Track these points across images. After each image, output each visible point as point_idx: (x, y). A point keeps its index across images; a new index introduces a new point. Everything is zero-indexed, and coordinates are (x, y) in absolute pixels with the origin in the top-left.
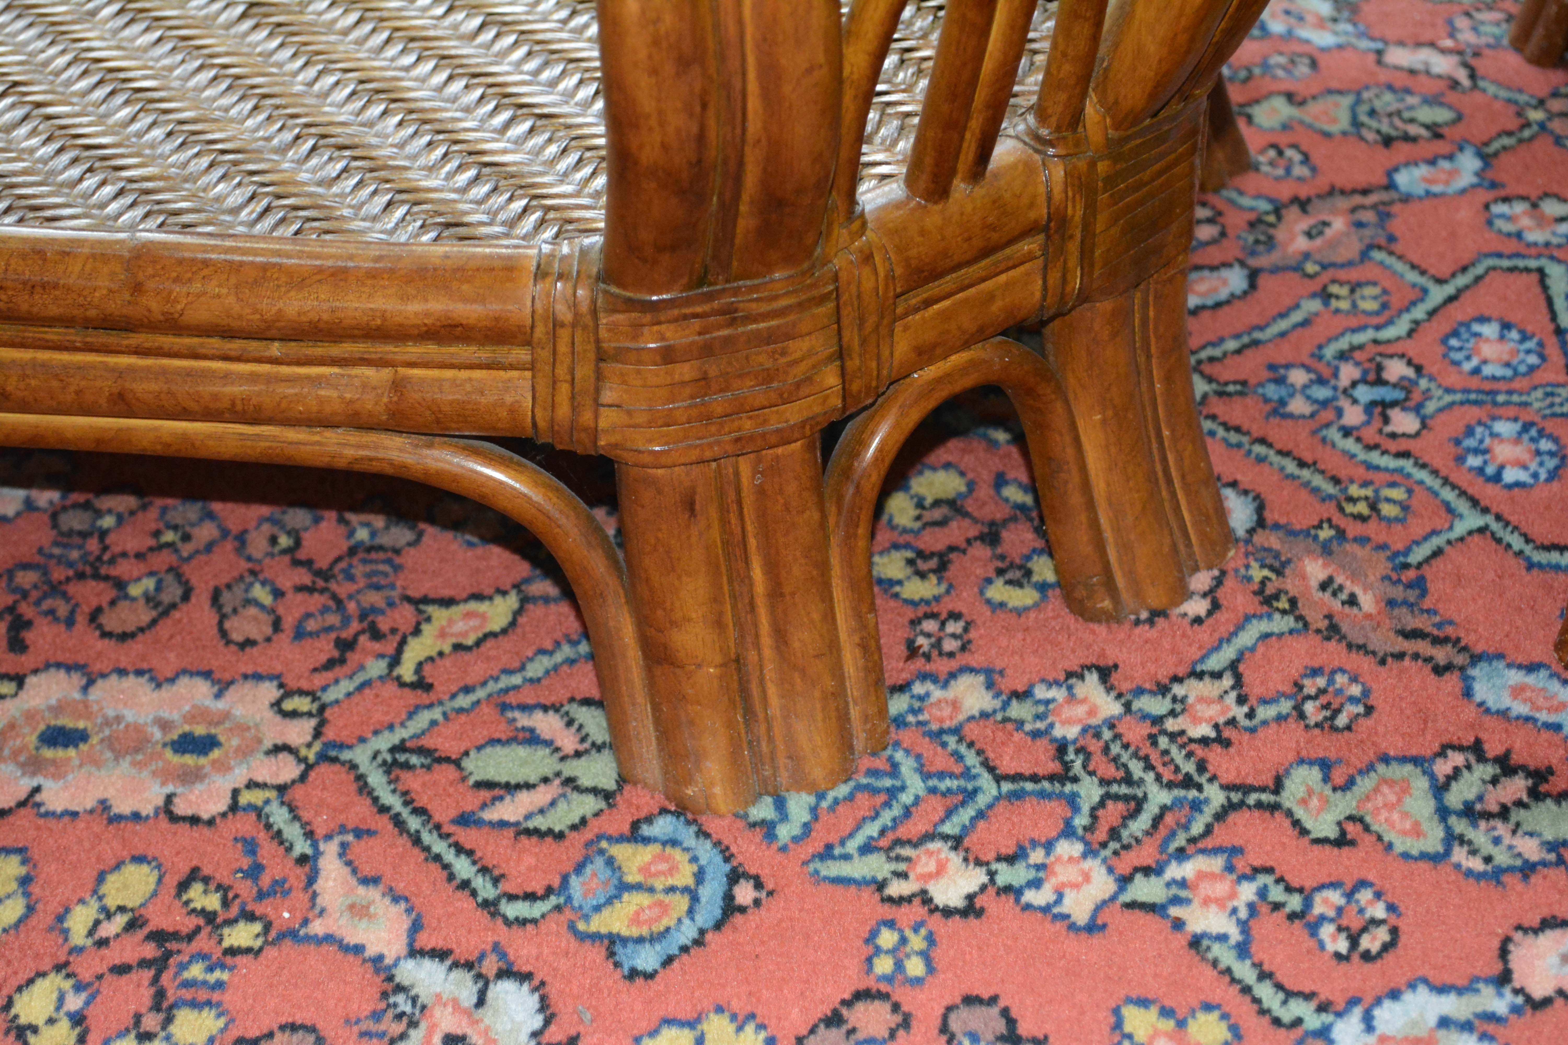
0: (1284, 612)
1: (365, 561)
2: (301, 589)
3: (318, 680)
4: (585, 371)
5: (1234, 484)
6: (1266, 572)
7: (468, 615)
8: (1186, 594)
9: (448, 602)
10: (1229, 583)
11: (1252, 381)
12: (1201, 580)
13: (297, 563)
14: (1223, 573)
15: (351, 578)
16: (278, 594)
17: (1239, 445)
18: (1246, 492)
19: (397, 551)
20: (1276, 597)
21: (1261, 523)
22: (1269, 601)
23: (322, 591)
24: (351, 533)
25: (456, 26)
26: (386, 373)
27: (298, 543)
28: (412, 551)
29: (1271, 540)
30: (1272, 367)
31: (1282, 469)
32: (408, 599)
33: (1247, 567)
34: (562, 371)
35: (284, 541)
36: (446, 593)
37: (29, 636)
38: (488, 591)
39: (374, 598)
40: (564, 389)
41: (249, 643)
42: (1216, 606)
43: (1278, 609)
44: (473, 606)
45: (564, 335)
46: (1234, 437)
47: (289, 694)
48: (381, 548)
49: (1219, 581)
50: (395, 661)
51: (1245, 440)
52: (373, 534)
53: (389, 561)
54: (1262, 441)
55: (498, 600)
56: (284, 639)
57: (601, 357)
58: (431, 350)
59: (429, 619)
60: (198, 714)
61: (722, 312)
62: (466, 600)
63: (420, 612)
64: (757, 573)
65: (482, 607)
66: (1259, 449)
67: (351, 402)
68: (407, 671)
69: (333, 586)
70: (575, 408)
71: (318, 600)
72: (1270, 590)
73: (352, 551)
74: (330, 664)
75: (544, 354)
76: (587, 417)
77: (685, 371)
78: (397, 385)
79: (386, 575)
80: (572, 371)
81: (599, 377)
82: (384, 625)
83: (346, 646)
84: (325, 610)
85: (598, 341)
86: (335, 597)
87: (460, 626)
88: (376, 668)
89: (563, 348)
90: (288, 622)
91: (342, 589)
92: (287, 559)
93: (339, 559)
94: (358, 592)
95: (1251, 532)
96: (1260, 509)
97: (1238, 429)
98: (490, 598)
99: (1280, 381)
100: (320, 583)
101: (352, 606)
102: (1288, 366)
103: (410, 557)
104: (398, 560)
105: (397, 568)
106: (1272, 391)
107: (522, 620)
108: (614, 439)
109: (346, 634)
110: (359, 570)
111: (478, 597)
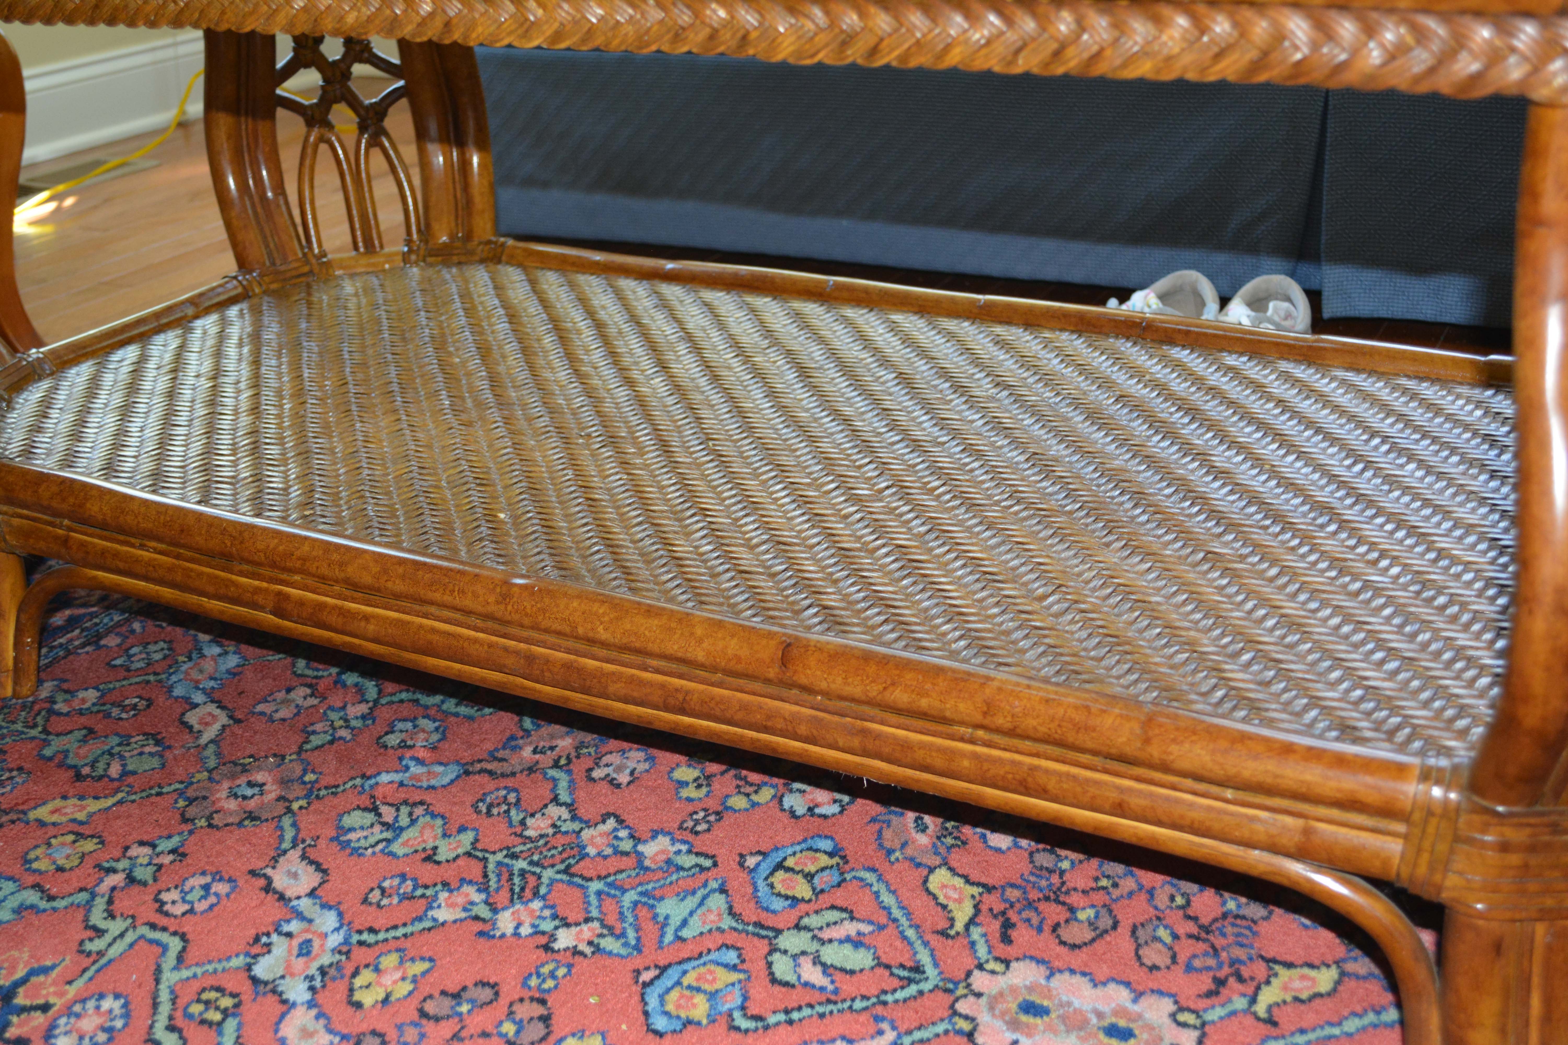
1: (1233, 925)
2: (1190, 936)
3: (1201, 1004)
4: (1442, 848)
7: (1303, 977)
9: (1289, 965)
13: (1189, 917)
15: (1224, 935)
16: (1175, 937)
19: (1254, 922)
23: (1205, 940)
24: (1224, 903)
25: (1345, 586)
26: (1300, 822)
27: (1188, 903)
28: (1265, 923)
32: (1262, 957)
34: (1427, 844)
35: (1179, 900)
36: (1289, 958)
37: (1014, 934)
38: (1317, 962)
39: (1239, 953)
40: (1425, 857)
41: (1154, 968)
44: (1306, 971)
45: (1434, 821)
47: (1181, 1009)
48: (1244, 917)
50: (1253, 1000)
52: (1239, 906)
53: (1249, 928)
55: (1324, 969)
56: (1179, 970)
57: (1457, 839)
58: (1335, 813)
59: (1276, 975)
60: (1120, 1012)
61: (1548, 825)
62: (1301, 966)
63: (1271, 969)
65: (1313, 973)
67: (1273, 836)
68: (1261, 1009)
69: (1211, 937)
70: (1430, 870)
71: (1201, 946)
73: (1225, 916)
74: (1210, 994)
75: (1417, 831)
76: (1438, 878)
77: (1515, 859)
78: (1307, 832)
79: (1247, 937)
80: (1433, 845)
81: (1452, 851)
82: (1245, 972)
83: (1220, 982)
84: (1206, 954)
85: (1456, 829)
86: (1213, 947)
87: (1297, 984)
88: (1240, 1003)
89: (1431, 829)
90: (1182, 958)
91: (1219, 942)
92: (1181, 912)
93: (1215, 920)
94: (1229, 945)
98: (1318, 968)
100: (1203, 935)
101: (1224, 955)
103: (1264, 928)
104: (1255, 928)
105: (1255, 934)
107: (1341, 988)
108: (1454, 894)
109: (1221, 974)
110: (1229, 930)
111: (1312, 966)
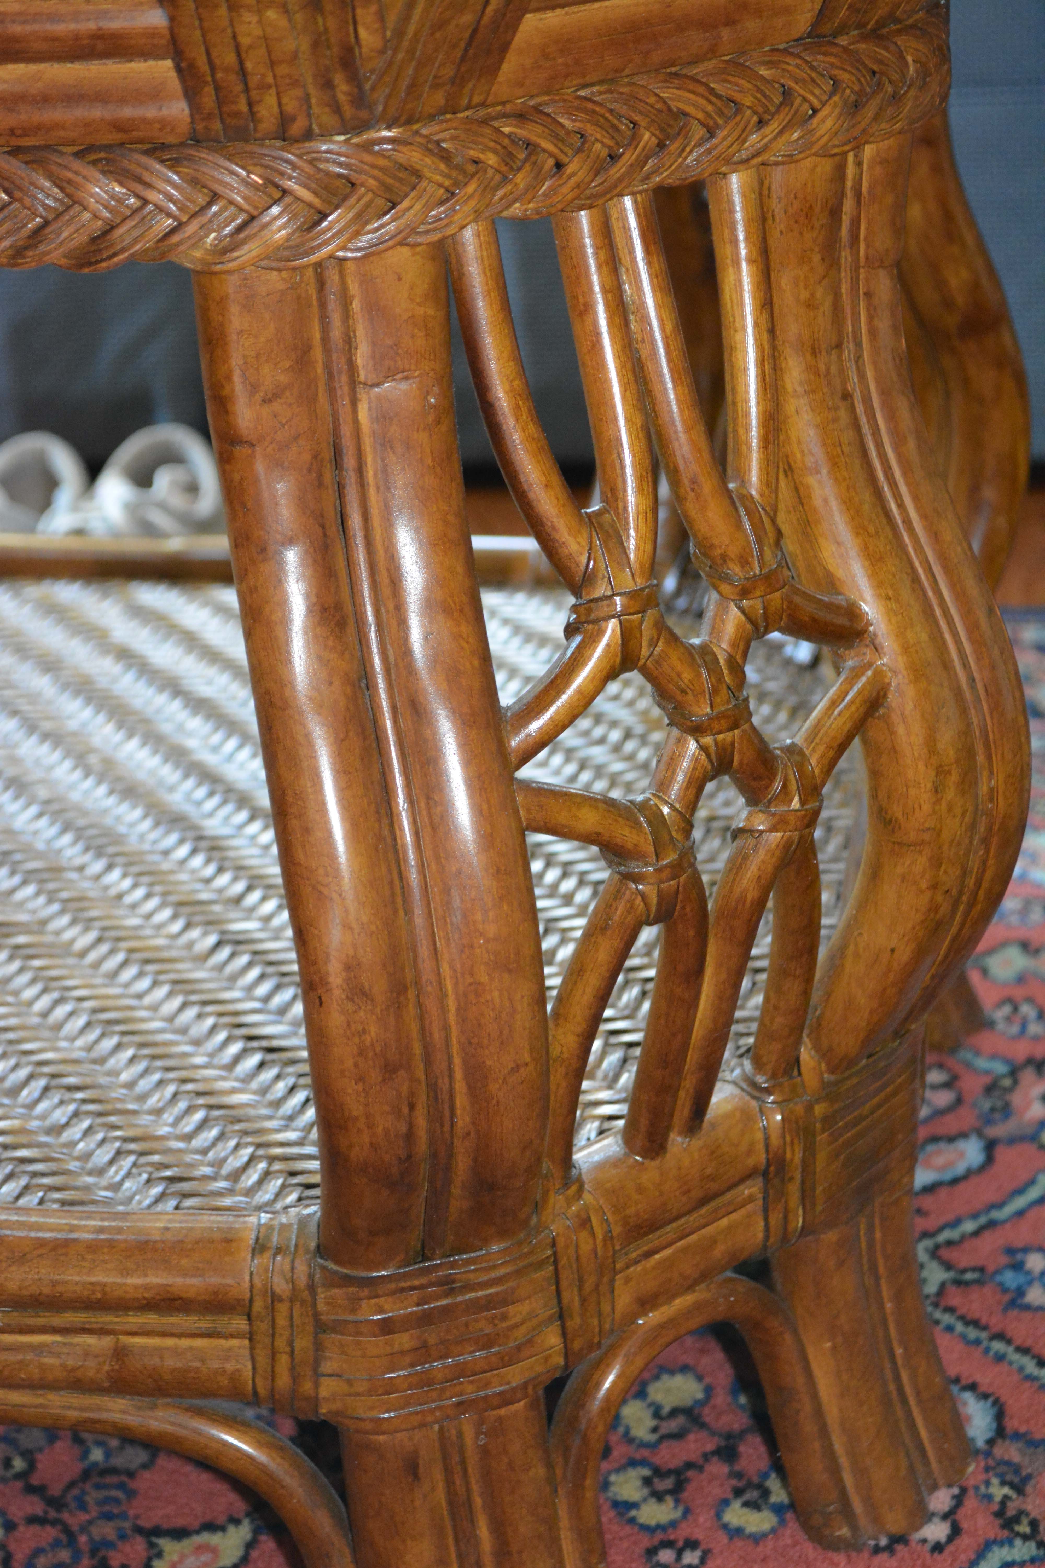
0: (1025, 1538)
1: (98, 1487)
2: (32, 1520)
4: (303, 1343)
5: (972, 1387)
6: (1006, 1490)
7: (200, 1549)
8: (926, 1517)
9: (180, 1534)
10: (970, 1503)
11: (991, 1268)
12: (941, 1500)
13: (30, 1489)
14: (964, 1490)
15: (83, 1506)
16: (9, 1526)
17: (977, 1342)
18: (985, 1396)
19: (131, 1474)
20: (1016, 1519)
21: (1000, 1432)
22: (1009, 1523)
23: (54, 1523)
24: (85, 1454)
26: (107, 1342)
27: (32, 1466)
28: (147, 1474)
29: (1011, 1451)
30: (1011, 1251)
31: (1021, 1369)
32: (139, 1530)
33: (988, 1483)
34: (281, 1343)
35: (19, 1464)
36: (179, 1522)
38: (221, 1520)
39: (107, 1530)
40: (284, 1360)
42: (956, 1531)
43: (1018, 1534)
44: (206, 1537)
45: (283, 1309)
46: (972, 1333)
48: (114, 1471)
49: (959, 1500)
51: (984, 1335)
52: (108, 1454)
53: (122, 1486)
54: (1000, 1336)
55: (231, 1529)
57: (321, 1327)
58: (151, 1319)
59: (160, 1555)
61: (439, 1283)
62: (198, 1532)
63: (152, 1545)
64: (484, 1531)
65: (215, 1539)
66: (998, 1346)
67: (74, 1369)
69: (65, 1516)
70: (295, 1378)
71: (51, 1533)
72: (1011, 1512)
73: (86, 1474)
75: (263, 1326)
76: (307, 1387)
77: (404, 1340)
78: (120, 1353)
79: (119, 1502)
80: (291, 1343)
81: (319, 1347)
82: (115, 1560)
84: (56, 1544)
85: (316, 1315)
86: (67, 1530)
87: (192, 1562)
89: (282, 1321)
90: (19, 1560)
91: (74, 1519)
92: (19, 1484)
93: (72, 1484)
94: (90, 1522)
95: (991, 1442)
96: (1000, 1416)
97: (975, 1323)
98: (223, 1529)
99: (1018, 1267)
100: (53, 1514)
101: (83, 1539)
102: (1026, 1250)
103: (144, 1481)
104: (132, 1485)
105: (131, 1494)
106: (1010, 1279)
107: (254, 1554)
108: (337, 1406)
110: (93, 1496)
111: (211, 1527)
